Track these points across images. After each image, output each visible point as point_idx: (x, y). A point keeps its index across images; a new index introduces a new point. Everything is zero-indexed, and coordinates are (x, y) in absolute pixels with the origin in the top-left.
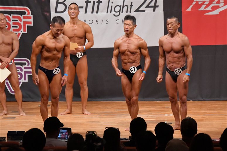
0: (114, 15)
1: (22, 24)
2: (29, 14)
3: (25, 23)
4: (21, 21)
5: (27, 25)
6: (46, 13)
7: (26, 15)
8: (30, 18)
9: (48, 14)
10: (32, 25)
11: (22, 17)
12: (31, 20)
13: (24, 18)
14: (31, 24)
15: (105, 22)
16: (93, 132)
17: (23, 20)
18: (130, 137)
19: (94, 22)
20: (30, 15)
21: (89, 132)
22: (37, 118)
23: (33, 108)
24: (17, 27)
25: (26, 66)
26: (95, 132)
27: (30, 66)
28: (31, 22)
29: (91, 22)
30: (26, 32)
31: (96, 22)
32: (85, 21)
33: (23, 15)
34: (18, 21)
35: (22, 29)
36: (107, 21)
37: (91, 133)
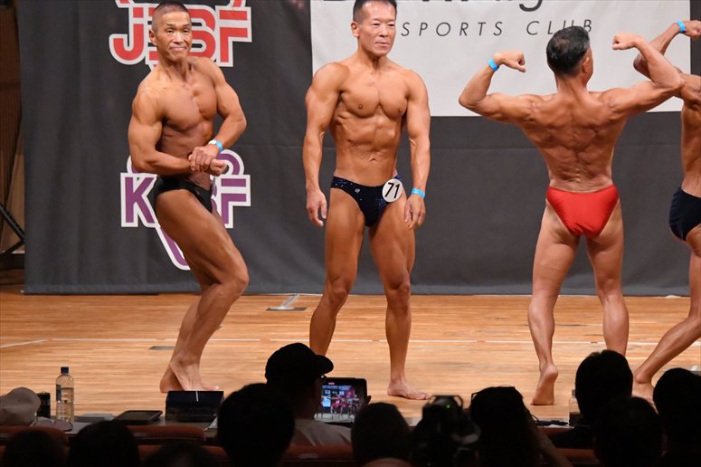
0: (522, 7)
1: (216, 35)
2: (238, 3)
3: (225, 33)
4: (213, 28)
5: (231, 40)
6: (294, 2)
7: (228, 8)
8: (242, 16)
9: (301, 5)
10: (249, 39)
11: (215, 12)
12: (247, 24)
13: (224, 15)
14: (246, 36)
15: (489, 29)
16: (451, 399)
17: (220, 23)
18: (572, 416)
19: (456, 28)
20: (243, 8)
21: (438, 397)
22: (263, 348)
23: (250, 317)
24: (200, 46)
25: (229, 175)
26: (456, 399)
27: (241, 176)
28: (245, 30)
29: (443, 29)
30: (230, 64)
31: (462, 29)
32: (424, 26)
33: (217, 7)
34: (205, 28)
35: (217, 54)
36: (498, 25)
37: (441, 402)
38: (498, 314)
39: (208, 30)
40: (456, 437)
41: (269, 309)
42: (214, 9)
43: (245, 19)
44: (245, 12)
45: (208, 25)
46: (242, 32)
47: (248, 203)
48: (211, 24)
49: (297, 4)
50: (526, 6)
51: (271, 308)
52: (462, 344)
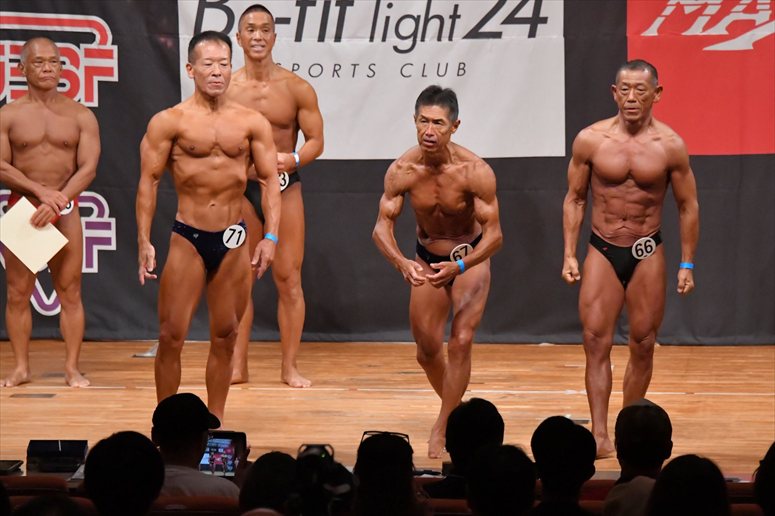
0: (396, 48)
1: (81, 74)
2: (103, 41)
3: (91, 71)
4: (77, 67)
5: (96, 79)
6: (162, 40)
7: (94, 46)
8: (108, 54)
9: (170, 43)
10: (115, 78)
11: (80, 51)
12: (113, 63)
13: (89, 54)
14: (112, 75)
15: (363, 70)
16: (322, 447)
17: (85, 62)
18: (445, 465)
20: (109, 46)
21: (309, 447)
22: (129, 396)
23: (116, 363)
24: (63, 85)
25: (94, 218)
26: (327, 448)
27: (106, 219)
28: (112, 69)
29: (316, 70)
30: (95, 104)
31: (335, 70)
32: (296, 67)
33: (83, 46)
34: (68, 66)
35: (81, 95)
36: (372, 67)
37: (315, 451)
38: (369, 361)
39: (73, 68)
40: (327, 487)
41: (135, 356)
42: (79, 47)
43: (111, 57)
44: (112, 51)
45: (72, 63)
46: (108, 71)
47: (113, 247)
48: (76, 62)
49: (166, 43)
50: (400, 48)
51: (137, 354)
52: (333, 392)
